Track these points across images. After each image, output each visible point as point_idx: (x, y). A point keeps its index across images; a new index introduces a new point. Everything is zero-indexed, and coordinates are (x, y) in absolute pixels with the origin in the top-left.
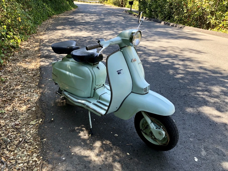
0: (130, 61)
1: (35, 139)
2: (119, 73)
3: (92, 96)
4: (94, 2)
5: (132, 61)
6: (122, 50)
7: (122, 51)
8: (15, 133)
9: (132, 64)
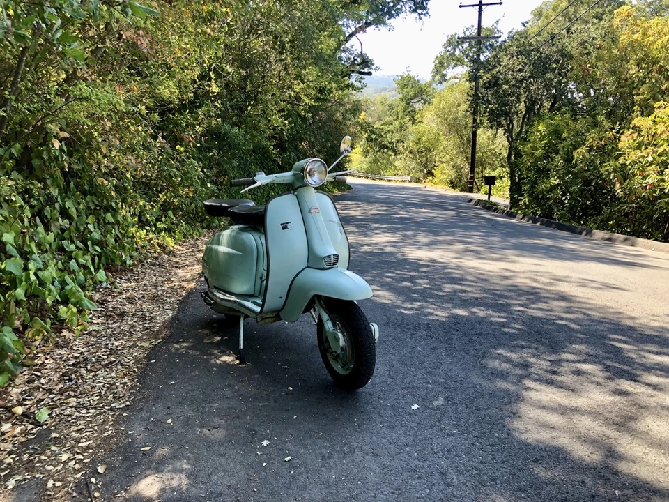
0: (308, 210)
1: (137, 361)
2: (283, 228)
3: (257, 294)
4: (399, 180)
5: (309, 212)
6: (296, 193)
7: (296, 195)
8: (108, 353)
9: (310, 217)
